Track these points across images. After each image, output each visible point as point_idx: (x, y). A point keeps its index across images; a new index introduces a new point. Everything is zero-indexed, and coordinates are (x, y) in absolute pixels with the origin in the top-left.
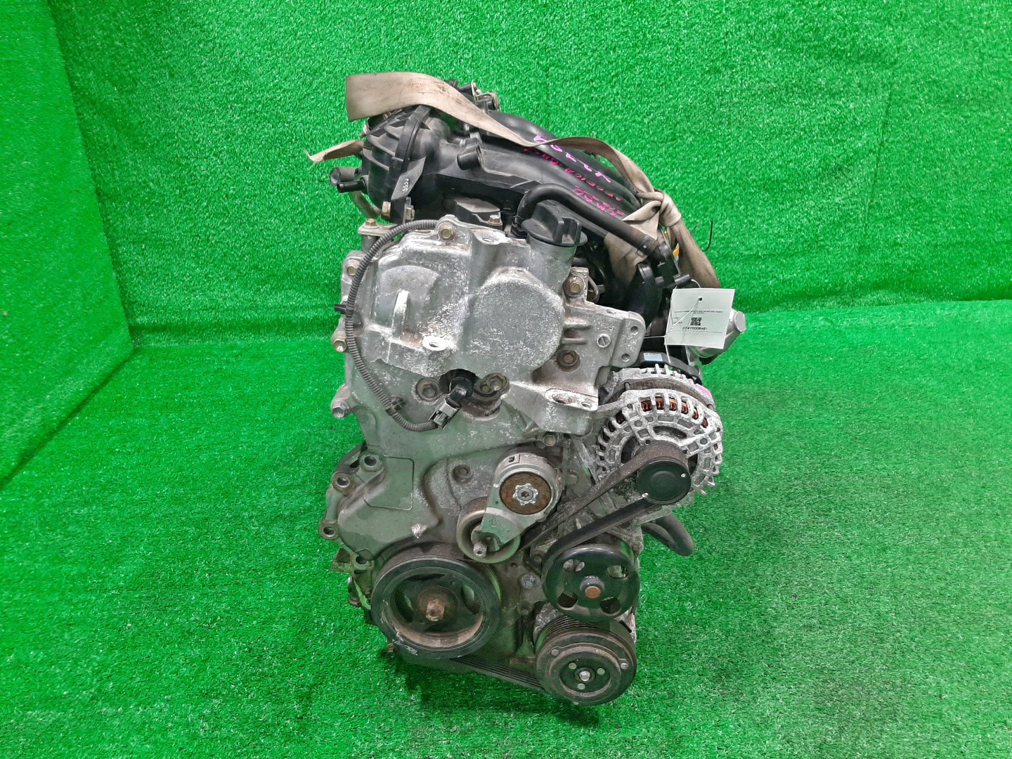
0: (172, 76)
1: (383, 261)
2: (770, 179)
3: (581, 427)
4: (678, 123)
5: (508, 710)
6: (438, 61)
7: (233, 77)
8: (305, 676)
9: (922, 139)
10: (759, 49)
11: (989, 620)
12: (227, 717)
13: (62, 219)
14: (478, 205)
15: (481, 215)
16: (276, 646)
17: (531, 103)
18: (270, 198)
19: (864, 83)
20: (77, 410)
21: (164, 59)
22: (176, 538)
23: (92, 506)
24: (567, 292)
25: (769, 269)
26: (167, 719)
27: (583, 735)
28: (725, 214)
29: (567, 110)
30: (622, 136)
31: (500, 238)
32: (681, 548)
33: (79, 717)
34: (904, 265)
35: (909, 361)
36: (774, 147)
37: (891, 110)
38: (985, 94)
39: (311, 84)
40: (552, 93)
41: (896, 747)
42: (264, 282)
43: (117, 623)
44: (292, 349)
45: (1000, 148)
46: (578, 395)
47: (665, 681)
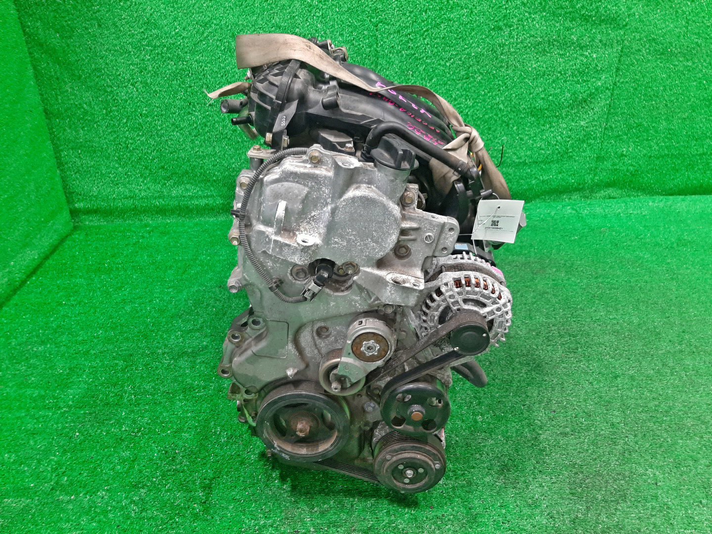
0: (100, 26)
1: (268, 178)
2: (535, 108)
3: (412, 301)
4: (471, 66)
5: (353, 497)
6: (296, 17)
7: (145, 28)
8: (207, 471)
9: (644, 81)
10: (530, 13)
11: (689, 429)
12: (151, 502)
13: (20, 132)
14: (336, 136)
15: (339, 143)
16: (185, 450)
17: (365, 50)
18: (173, 117)
19: (604, 39)
20: (34, 272)
21: (94, 13)
22: (109, 369)
23: (47, 345)
24: (403, 203)
25: (533, 173)
26: (107, 504)
27: (407, 513)
28: (503, 133)
29: (391, 55)
30: (431, 75)
31: (354, 162)
32: (478, 381)
33: (42, 503)
34: (627, 171)
35: (630, 240)
36: (539, 85)
37: (622, 59)
38: (689, 49)
39: (203, 33)
40: (380, 42)
41: (626, 520)
42: (169, 178)
43: (69, 433)
44: (190, 227)
45: (698, 89)
46: (410, 278)
47: (464, 474)
